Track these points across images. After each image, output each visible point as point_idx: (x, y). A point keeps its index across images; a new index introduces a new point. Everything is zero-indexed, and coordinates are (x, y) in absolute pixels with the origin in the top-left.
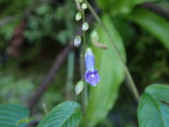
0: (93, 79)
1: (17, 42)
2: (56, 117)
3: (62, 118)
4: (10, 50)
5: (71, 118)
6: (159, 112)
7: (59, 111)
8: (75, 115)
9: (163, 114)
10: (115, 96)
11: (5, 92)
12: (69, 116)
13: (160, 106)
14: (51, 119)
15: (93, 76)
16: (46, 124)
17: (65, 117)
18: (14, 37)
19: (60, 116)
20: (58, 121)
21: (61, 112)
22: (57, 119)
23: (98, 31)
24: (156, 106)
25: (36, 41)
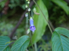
0: (33, 29)
1: (6, 9)
2: (20, 41)
3: (23, 42)
4: (3, 12)
5: (26, 42)
6: (60, 38)
7: (21, 39)
8: (27, 40)
9: (61, 39)
10: (44, 31)
11: (2, 29)
12: (25, 41)
13: (60, 36)
14: (18, 42)
15: (33, 28)
16: (16, 44)
17: (24, 41)
18: (5, 7)
19: (22, 41)
20: (21, 43)
21: (22, 40)
22: (20, 42)
23: (36, 8)
24: (59, 36)
25: (13, 8)
